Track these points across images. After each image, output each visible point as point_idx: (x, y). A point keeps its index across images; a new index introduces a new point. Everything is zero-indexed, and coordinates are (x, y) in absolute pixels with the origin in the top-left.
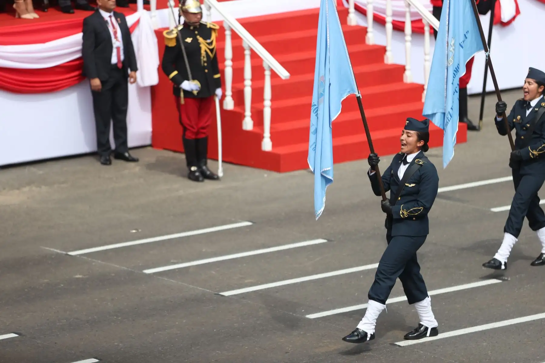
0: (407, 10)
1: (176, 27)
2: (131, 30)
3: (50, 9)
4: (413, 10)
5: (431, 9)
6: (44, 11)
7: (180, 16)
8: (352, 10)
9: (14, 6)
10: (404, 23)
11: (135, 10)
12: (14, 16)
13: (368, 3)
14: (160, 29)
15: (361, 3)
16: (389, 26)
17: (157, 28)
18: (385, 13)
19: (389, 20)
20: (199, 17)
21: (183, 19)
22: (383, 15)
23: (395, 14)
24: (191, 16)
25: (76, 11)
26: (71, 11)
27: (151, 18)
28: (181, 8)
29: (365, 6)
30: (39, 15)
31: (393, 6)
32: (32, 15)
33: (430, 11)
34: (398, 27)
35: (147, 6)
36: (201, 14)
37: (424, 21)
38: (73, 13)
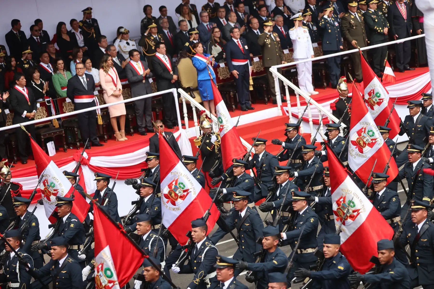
0: (319, 113)
1: (200, 136)
2: (176, 140)
3: (134, 134)
4: (322, 113)
5: (332, 112)
6: (131, 135)
7: (200, 131)
8: (291, 116)
9: (115, 135)
10: (318, 120)
11: (178, 129)
12: (116, 140)
13: (299, 112)
14: (192, 138)
15: (295, 113)
16: (311, 123)
17: (190, 138)
18: (308, 116)
19: (311, 120)
20: (210, 129)
21: (202, 132)
22: (307, 117)
23: (313, 116)
24: (206, 130)
25: (147, 134)
26: (145, 134)
27: (186, 132)
28: (201, 126)
29: (298, 113)
30: (127, 138)
31: (312, 112)
32: (124, 139)
33: (331, 113)
34: (316, 123)
35: (184, 126)
36: (212, 128)
37: (329, 119)
38: (147, 135)
